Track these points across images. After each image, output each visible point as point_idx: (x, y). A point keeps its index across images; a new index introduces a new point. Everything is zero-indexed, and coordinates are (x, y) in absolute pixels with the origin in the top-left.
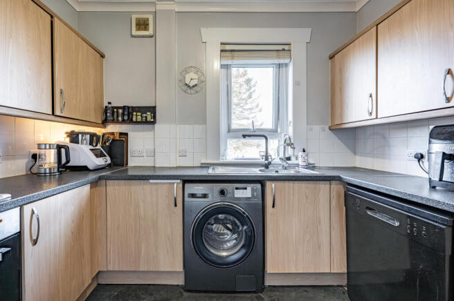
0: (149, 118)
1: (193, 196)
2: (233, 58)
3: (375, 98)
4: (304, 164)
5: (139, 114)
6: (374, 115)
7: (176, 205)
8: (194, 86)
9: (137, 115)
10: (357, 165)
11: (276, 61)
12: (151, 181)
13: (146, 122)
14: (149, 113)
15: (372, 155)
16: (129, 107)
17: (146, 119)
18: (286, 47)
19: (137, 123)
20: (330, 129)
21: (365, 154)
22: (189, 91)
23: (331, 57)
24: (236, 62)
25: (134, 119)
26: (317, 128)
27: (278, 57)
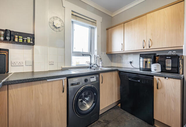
0: (29, 41)
1: (72, 85)
2: (76, 19)
3: (123, 45)
4: (102, 66)
5: (21, 37)
6: (123, 50)
7: (63, 92)
8: (58, 28)
9: (18, 38)
10: (113, 66)
11: (92, 26)
12: (48, 80)
13: (27, 44)
14: (29, 38)
15: (118, 62)
16: (11, 31)
17: (27, 41)
18: (95, 22)
19: (18, 43)
20: (107, 54)
21: (115, 62)
22: (55, 29)
23: (107, 29)
24: (77, 21)
25: (16, 40)
26: (103, 53)
27: (92, 24)
